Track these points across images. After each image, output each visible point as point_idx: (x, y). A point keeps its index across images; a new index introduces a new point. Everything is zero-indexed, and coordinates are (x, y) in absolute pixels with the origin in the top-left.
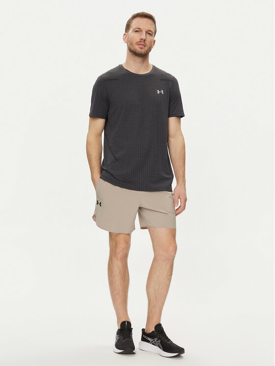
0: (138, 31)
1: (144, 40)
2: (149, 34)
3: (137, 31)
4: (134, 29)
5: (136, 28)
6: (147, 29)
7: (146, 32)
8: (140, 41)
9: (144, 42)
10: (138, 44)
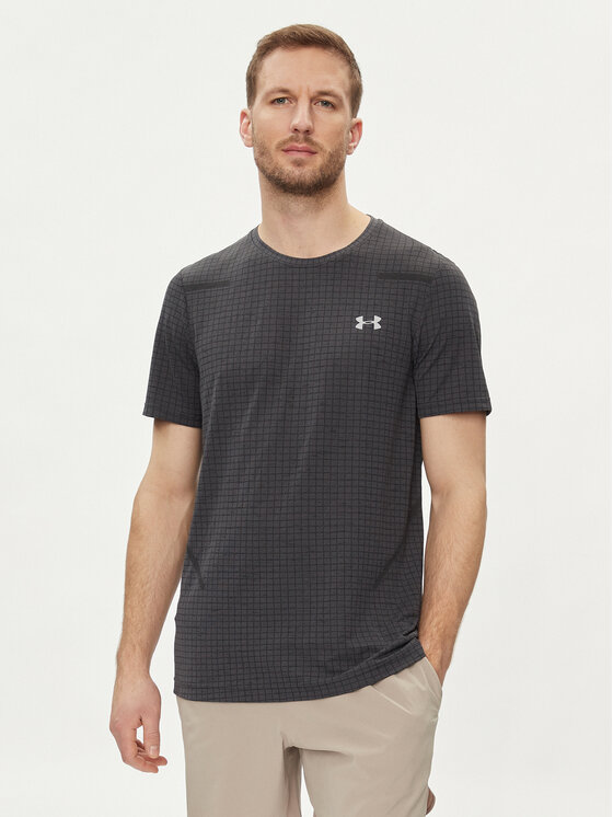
0: (282, 98)
1: (307, 132)
2: (326, 103)
3: (280, 100)
4: (268, 95)
5: (273, 92)
6: (315, 88)
7: (314, 100)
8: (291, 139)
9: (307, 140)
10: (286, 147)
